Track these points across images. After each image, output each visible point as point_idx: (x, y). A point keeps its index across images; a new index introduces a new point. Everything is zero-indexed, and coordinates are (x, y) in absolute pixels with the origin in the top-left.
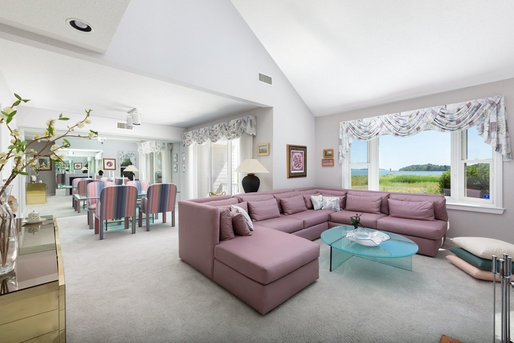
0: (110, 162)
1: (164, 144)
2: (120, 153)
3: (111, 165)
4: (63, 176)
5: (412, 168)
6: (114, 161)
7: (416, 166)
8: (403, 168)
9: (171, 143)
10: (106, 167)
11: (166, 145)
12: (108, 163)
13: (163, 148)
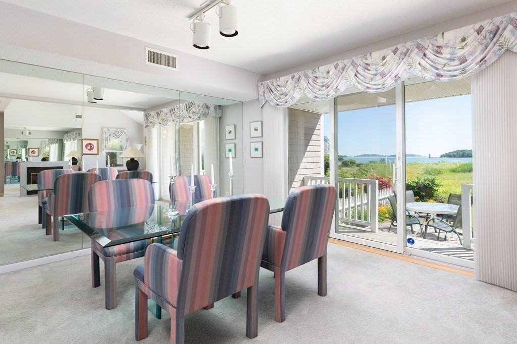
0: (90, 144)
1: (207, 107)
2: (105, 130)
3: (91, 149)
4: (15, 165)
5: (458, 153)
6: (96, 142)
7: (462, 151)
8: (446, 154)
9: (220, 106)
10: (86, 151)
11: (212, 109)
12: (87, 146)
13: (205, 115)
